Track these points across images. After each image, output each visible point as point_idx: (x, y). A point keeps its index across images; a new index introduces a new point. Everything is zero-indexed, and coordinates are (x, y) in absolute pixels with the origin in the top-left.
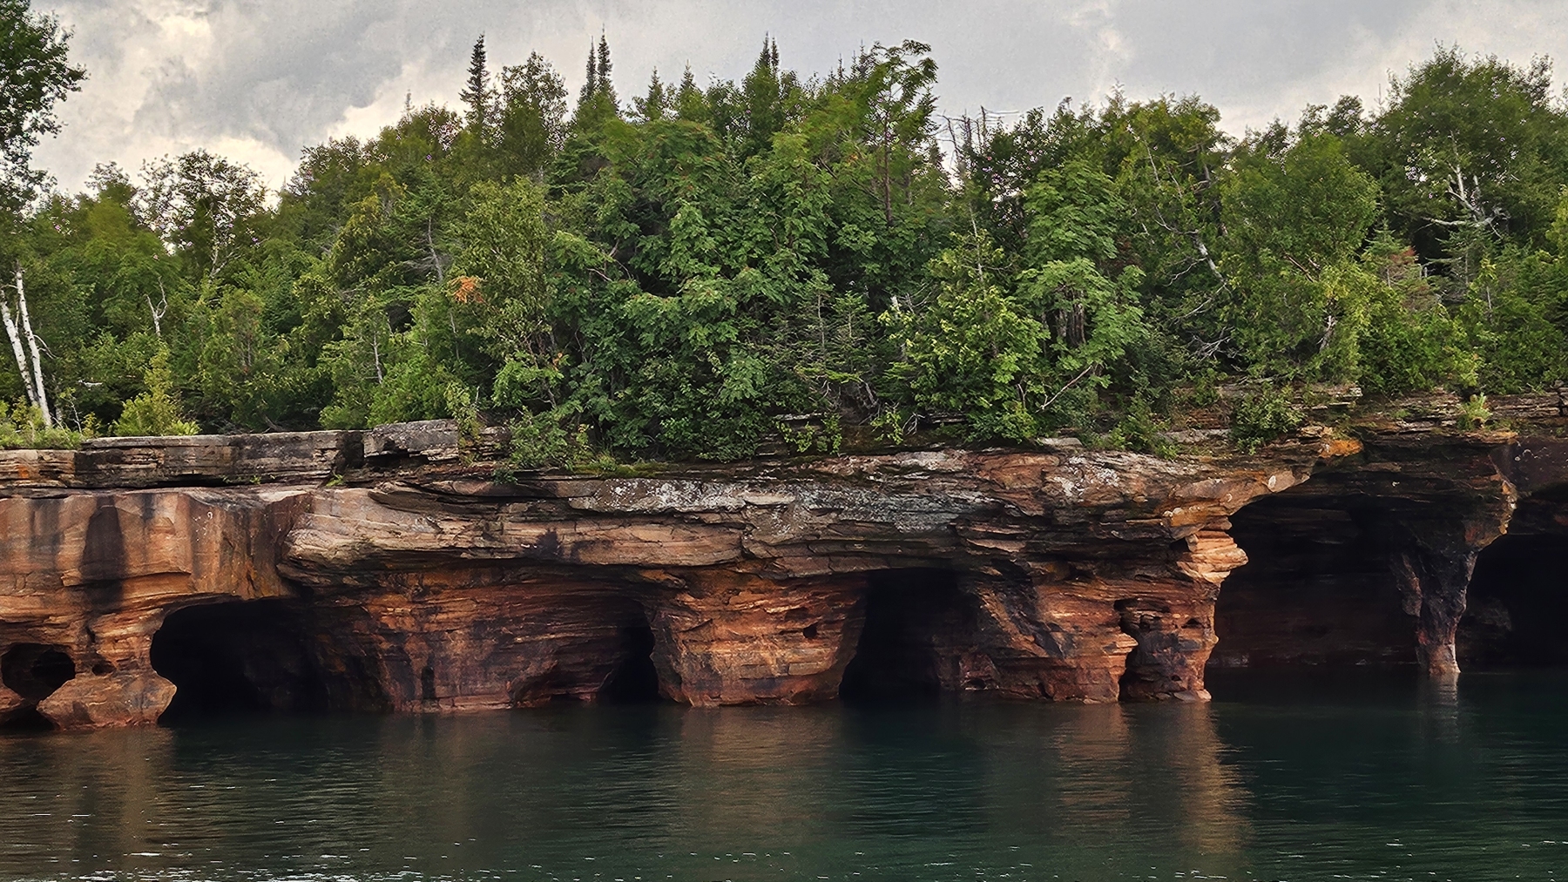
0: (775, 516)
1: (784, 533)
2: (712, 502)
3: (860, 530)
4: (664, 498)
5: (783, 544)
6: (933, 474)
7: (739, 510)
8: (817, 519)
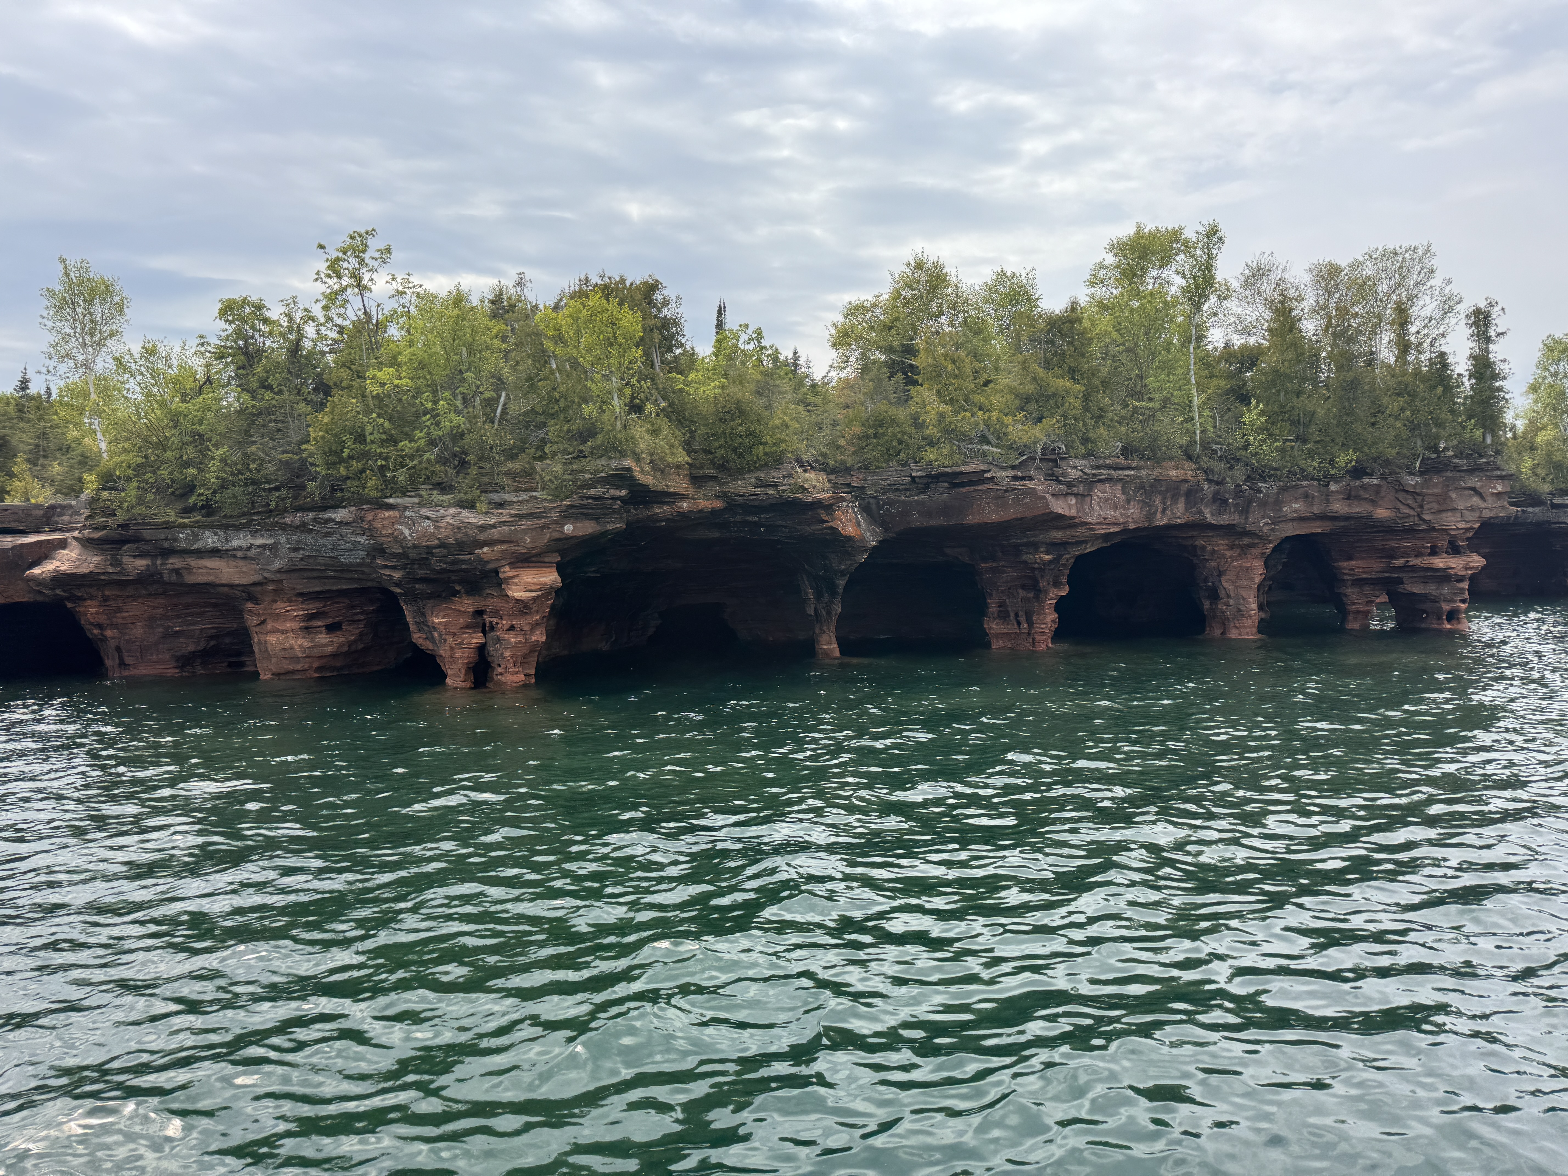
0: (267, 553)
1: (277, 564)
2: (235, 543)
3: (322, 562)
4: (210, 540)
5: (279, 571)
6: (340, 523)
7: (249, 549)
8: (293, 555)
